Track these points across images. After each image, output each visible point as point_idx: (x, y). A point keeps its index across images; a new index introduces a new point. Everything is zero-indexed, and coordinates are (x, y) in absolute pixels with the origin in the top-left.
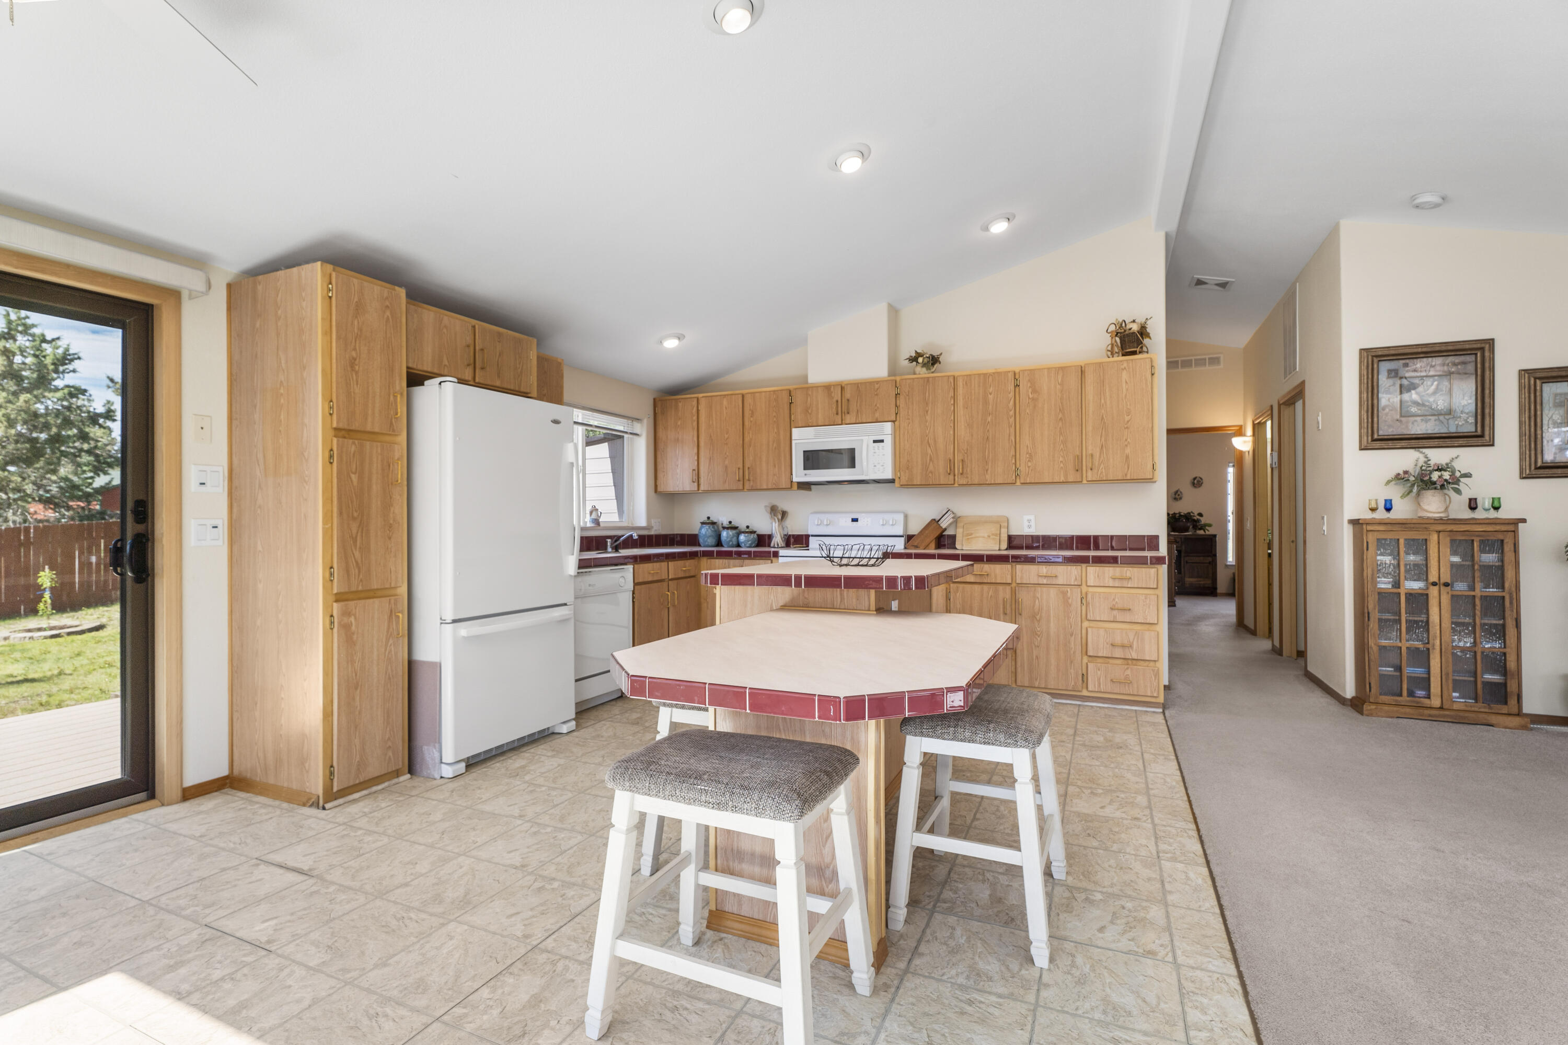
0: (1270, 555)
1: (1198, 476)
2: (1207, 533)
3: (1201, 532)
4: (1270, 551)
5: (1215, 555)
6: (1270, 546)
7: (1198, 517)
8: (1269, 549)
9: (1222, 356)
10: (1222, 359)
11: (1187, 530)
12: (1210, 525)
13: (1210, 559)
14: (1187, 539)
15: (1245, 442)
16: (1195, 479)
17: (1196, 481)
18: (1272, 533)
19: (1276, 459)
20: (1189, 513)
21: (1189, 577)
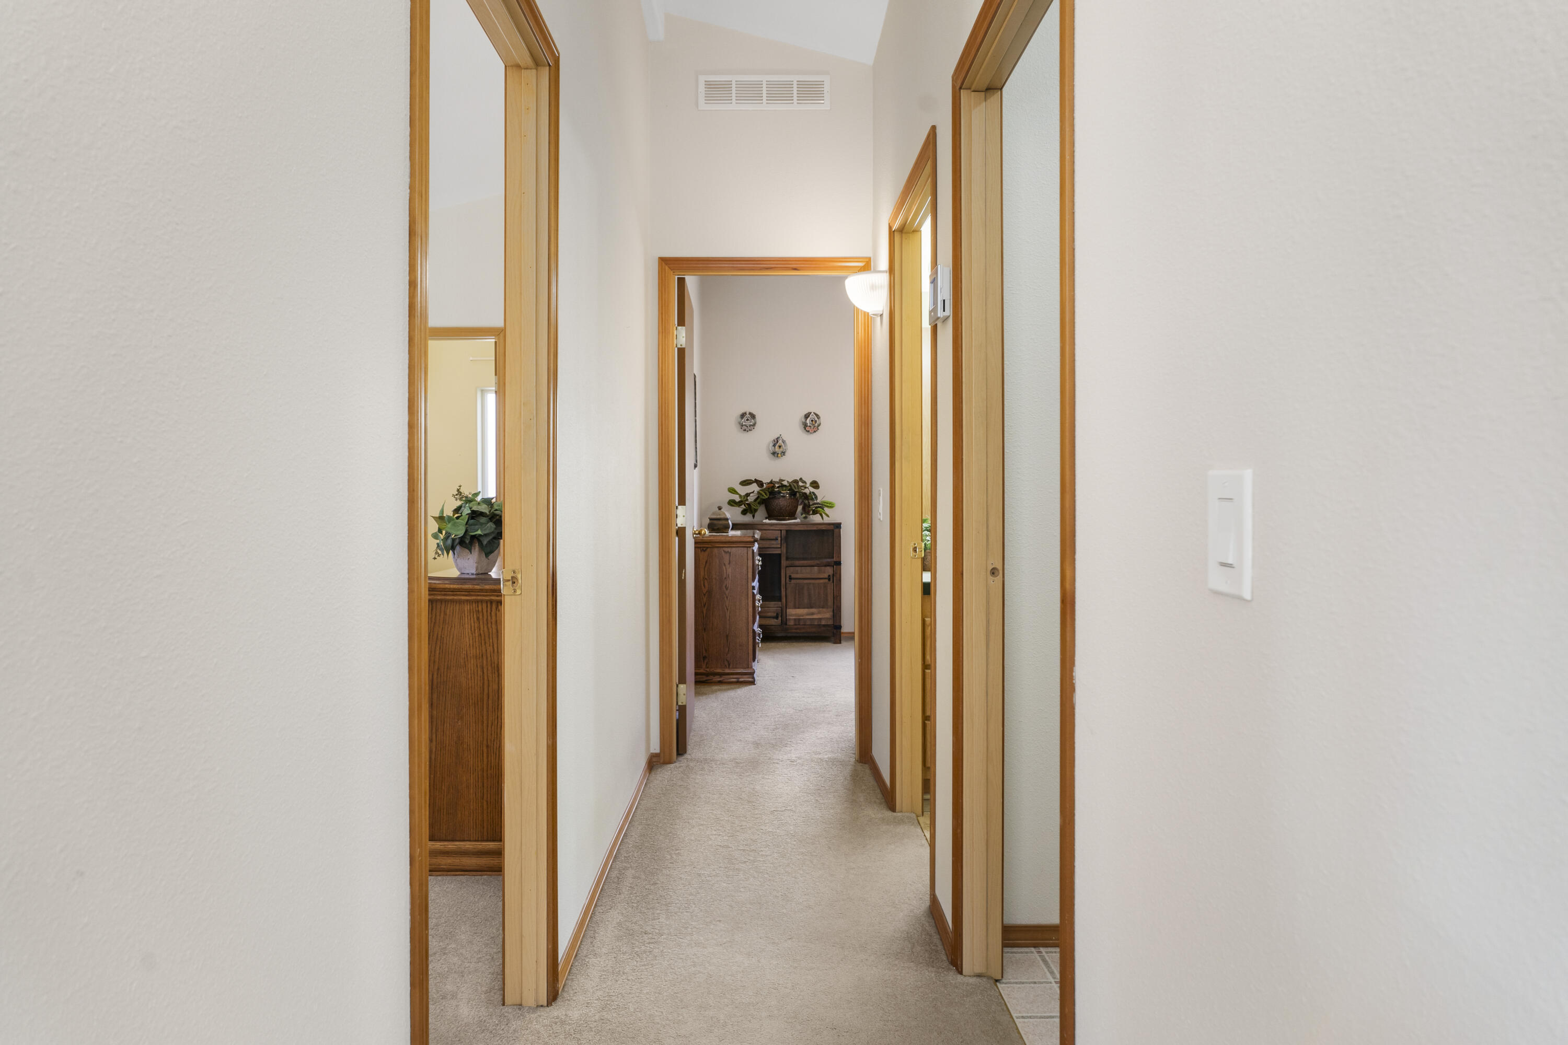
0: (927, 589)
1: (812, 410)
2: (826, 520)
3: (816, 519)
4: (927, 577)
5: (839, 563)
6: (928, 564)
7: (812, 490)
8: (925, 568)
9: (826, 79)
10: (827, 88)
11: (792, 515)
12: (831, 506)
13: (829, 571)
14: (790, 534)
15: (873, 287)
16: (807, 416)
17: (808, 421)
18: (933, 530)
19: (945, 292)
20: (796, 482)
21: (795, 607)
